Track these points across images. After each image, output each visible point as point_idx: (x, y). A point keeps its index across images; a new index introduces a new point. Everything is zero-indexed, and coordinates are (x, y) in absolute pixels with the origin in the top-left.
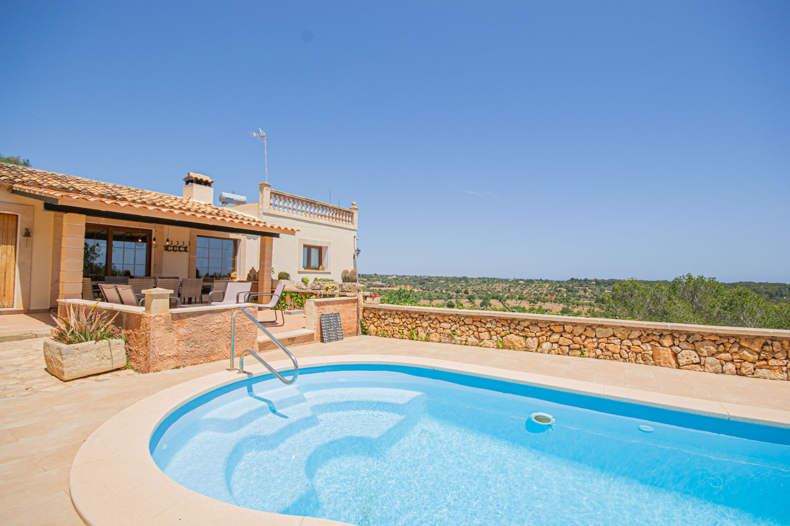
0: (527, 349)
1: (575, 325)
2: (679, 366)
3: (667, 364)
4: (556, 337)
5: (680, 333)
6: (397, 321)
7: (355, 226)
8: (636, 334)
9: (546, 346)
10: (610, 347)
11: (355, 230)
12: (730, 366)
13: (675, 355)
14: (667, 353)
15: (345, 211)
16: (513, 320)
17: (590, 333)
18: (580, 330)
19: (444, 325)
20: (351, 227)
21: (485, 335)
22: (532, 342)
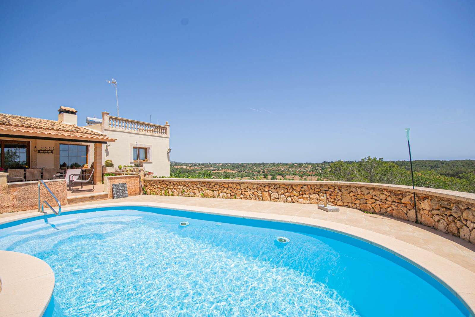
0: (214, 197)
1: (233, 183)
2: (271, 201)
3: (267, 200)
4: (225, 190)
5: (272, 184)
6: (159, 186)
7: (168, 136)
8: (255, 186)
9: (221, 194)
10: (246, 193)
11: (169, 138)
12: (289, 199)
13: (270, 195)
14: (266, 194)
15: (161, 127)
16: (208, 183)
17: (239, 187)
18: (234, 186)
19: (180, 187)
20: (165, 136)
21: (197, 191)
22: (216, 193)
